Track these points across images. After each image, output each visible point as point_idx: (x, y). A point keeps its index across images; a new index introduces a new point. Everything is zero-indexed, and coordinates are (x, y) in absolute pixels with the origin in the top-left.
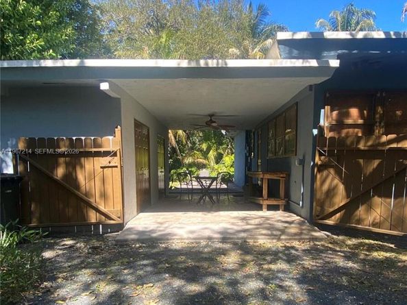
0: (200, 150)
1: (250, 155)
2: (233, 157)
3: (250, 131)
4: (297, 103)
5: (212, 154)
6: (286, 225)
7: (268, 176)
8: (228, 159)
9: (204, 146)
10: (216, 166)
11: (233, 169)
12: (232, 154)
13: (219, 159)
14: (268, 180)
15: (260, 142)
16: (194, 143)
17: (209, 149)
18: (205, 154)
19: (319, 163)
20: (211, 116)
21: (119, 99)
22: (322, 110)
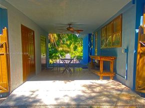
0: (67, 44)
1: (91, 47)
2: (82, 48)
3: (91, 34)
4: (122, 15)
5: (72, 46)
6: (119, 93)
7: (103, 59)
8: (80, 49)
9: (68, 43)
10: (74, 52)
11: (82, 53)
12: (82, 46)
13: (75, 48)
14: (104, 61)
15: (96, 39)
16: (64, 41)
17: (71, 44)
18: (69, 46)
19: (141, 52)
20: (70, 25)
21: (6, 10)
22: (142, 17)
